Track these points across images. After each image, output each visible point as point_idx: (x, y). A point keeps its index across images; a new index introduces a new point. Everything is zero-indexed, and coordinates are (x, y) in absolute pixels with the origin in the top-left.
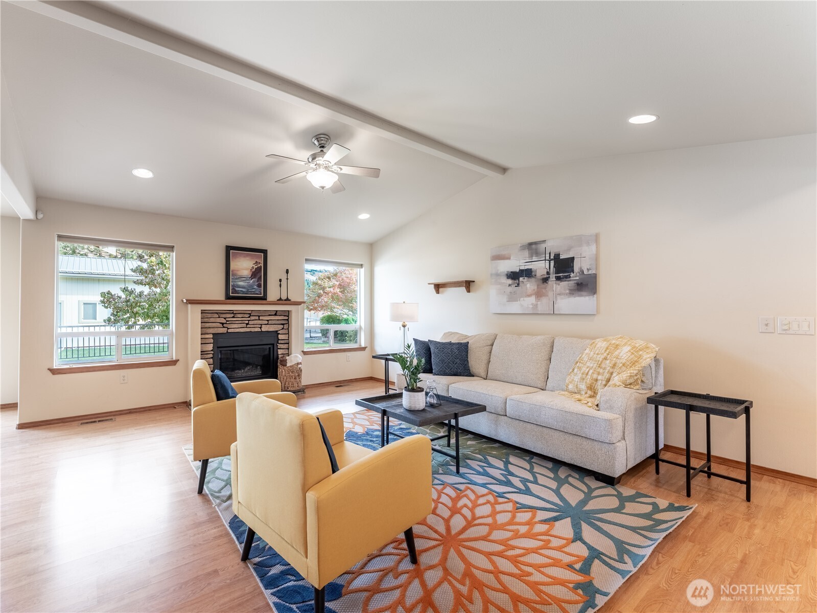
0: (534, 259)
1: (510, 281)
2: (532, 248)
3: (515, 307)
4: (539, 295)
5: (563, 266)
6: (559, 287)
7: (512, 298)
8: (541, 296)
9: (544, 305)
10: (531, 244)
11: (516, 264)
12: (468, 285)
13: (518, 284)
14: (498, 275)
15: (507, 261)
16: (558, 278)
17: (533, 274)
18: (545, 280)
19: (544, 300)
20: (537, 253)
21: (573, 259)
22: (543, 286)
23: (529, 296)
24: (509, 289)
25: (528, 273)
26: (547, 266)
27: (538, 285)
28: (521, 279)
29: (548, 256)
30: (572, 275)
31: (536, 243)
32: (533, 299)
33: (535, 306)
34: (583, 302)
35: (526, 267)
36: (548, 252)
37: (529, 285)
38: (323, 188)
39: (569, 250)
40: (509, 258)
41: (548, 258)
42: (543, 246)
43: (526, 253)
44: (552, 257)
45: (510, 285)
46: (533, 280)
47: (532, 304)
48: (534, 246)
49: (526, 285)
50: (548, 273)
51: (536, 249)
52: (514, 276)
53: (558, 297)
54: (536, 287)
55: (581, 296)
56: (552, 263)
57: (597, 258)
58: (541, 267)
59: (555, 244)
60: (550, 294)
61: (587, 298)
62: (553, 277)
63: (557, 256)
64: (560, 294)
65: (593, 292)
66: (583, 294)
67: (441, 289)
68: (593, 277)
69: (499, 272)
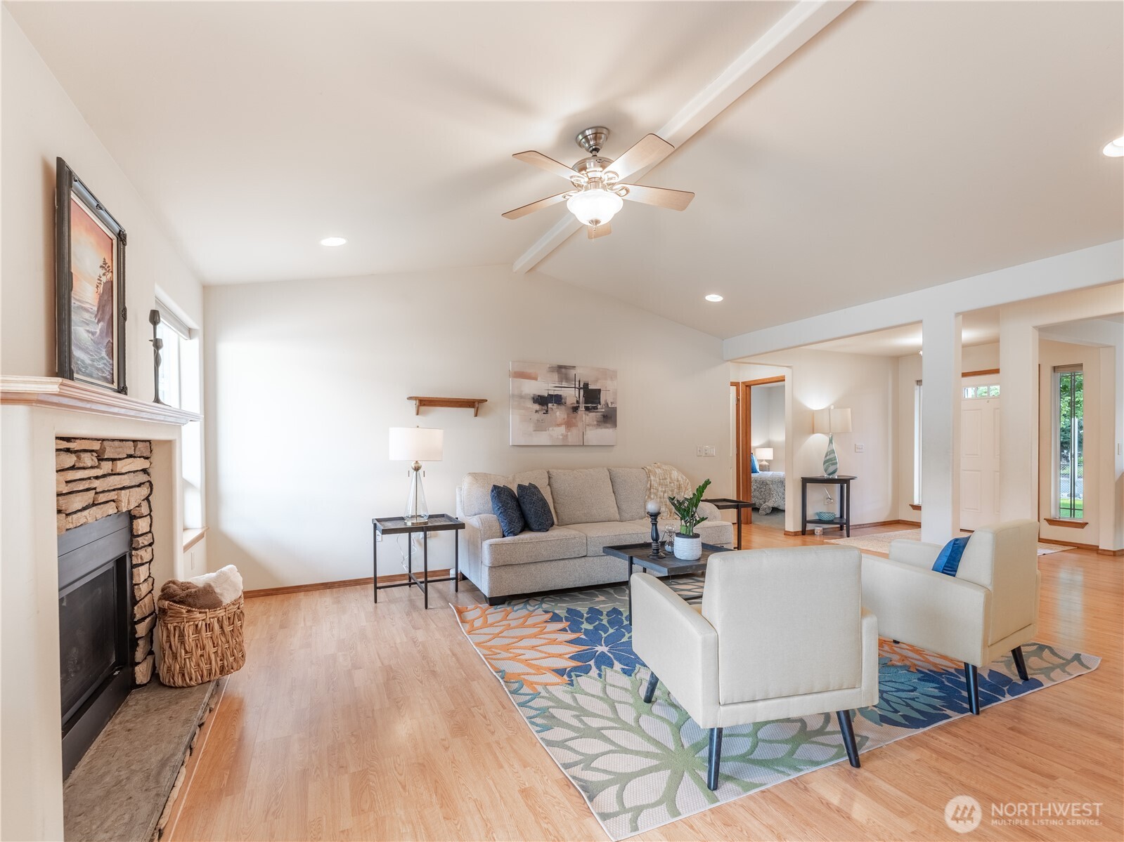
0: (564, 384)
1: (537, 407)
2: (562, 371)
3: (543, 438)
4: (569, 424)
5: (591, 397)
6: (587, 417)
7: (540, 427)
8: (571, 427)
9: (573, 436)
10: (560, 367)
11: (544, 387)
12: (473, 404)
13: (547, 411)
14: (521, 397)
15: (533, 382)
16: (587, 409)
17: (563, 401)
18: (575, 409)
19: (574, 430)
20: (567, 379)
21: (599, 390)
22: (573, 415)
23: (559, 425)
24: (536, 416)
25: (558, 400)
26: (577, 395)
27: (568, 414)
28: (550, 405)
29: (577, 383)
30: (599, 406)
31: (565, 367)
32: (562, 429)
33: (565, 437)
34: (605, 434)
35: (556, 393)
36: (577, 380)
37: (559, 413)
39: (596, 381)
40: (536, 379)
41: (577, 386)
42: (572, 372)
43: (555, 376)
44: (582, 386)
45: (536, 411)
46: (563, 407)
47: (562, 435)
48: (563, 370)
49: (555, 413)
50: (578, 402)
51: (566, 374)
52: (542, 401)
53: (588, 428)
54: (566, 416)
55: (607, 428)
56: (582, 392)
57: (615, 393)
58: (571, 395)
59: (582, 373)
60: (580, 424)
61: (610, 430)
62: (582, 407)
63: (586, 385)
64: (588, 425)
65: (615, 424)
66: (608, 425)
67: (422, 408)
68: (614, 410)
69: (523, 393)
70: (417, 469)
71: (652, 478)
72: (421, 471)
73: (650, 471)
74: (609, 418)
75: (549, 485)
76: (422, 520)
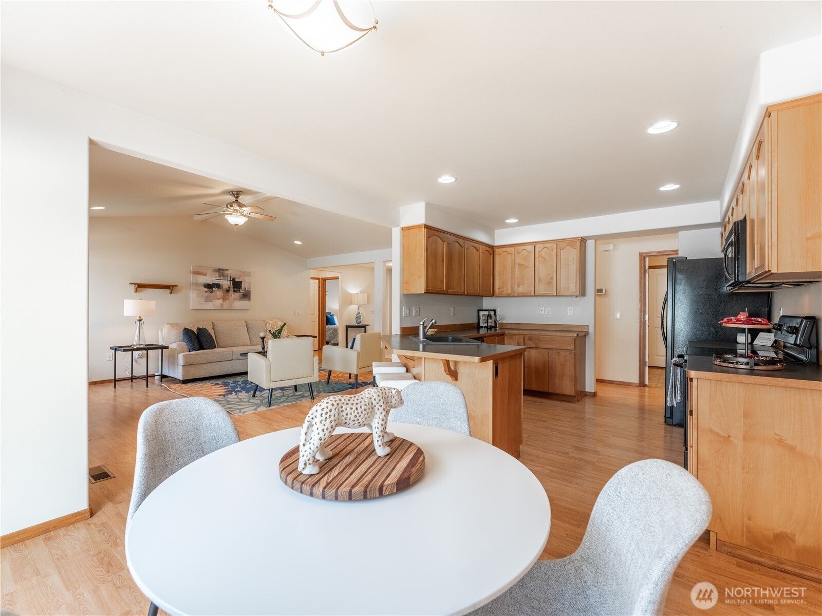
0: (222, 278)
1: (206, 289)
2: (221, 272)
3: (209, 305)
4: (224, 299)
5: (237, 285)
6: (234, 295)
7: (208, 300)
9: (226, 304)
10: (220, 270)
11: (211, 279)
12: (170, 288)
13: (212, 292)
14: (197, 284)
15: (205, 276)
16: (234, 291)
17: (221, 286)
18: (228, 291)
19: (227, 302)
20: (223, 276)
21: (241, 282)
22: (226, 294)
23: (219, 299)
24: (206, 294)
25: (218, 286)
26: (229, 284)
27: (224, 294)
28: (214, 289)
29: (229, 278)
30: (241, 290)
31: (222, 270)
32: (220, 301)
33: (222, 305)
34: (244, 304)
35: (217, 282)
36: (229, 276)
37: (219, 293)
38: (237, 225)
39: (239, 277)
40: (206, 275)
41: (229, 279)
42: (226, 272)
43: (217, 274)
44: (231, 279)
45: (206, 292)
46: (221, 290)
47: (220, 304)
48: (221, 271)
49: (217, 293)
50: (229, 287)
51: (223, 273)
52: (209, 287)
53: (234, 301)
54: (222, 294)
55: (245, 300)
56: (231, 282)
57: (250, 283)
58: (225, 283)
59: (232, 273)
60: (230, 299)
61: (247, 302)
62: (232, 290)
63: (234, 279)
64: (235, 299)
65: (249, 299)
66: (246, 299)
67: (139, 289)
68: (249, 292)
69: (198, 282)
70: (140, 320)
71: (268, 325)
72: (142, 322)
73: (267, 322)
74: (246, 296)
75: (213, 329)
76: (142, 346)
